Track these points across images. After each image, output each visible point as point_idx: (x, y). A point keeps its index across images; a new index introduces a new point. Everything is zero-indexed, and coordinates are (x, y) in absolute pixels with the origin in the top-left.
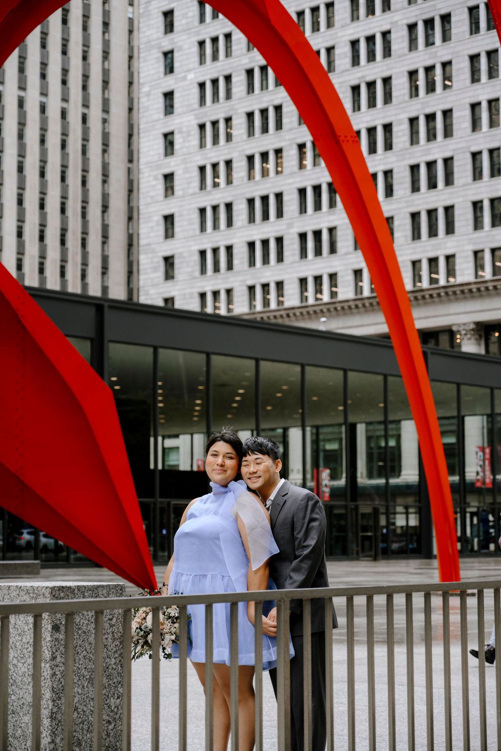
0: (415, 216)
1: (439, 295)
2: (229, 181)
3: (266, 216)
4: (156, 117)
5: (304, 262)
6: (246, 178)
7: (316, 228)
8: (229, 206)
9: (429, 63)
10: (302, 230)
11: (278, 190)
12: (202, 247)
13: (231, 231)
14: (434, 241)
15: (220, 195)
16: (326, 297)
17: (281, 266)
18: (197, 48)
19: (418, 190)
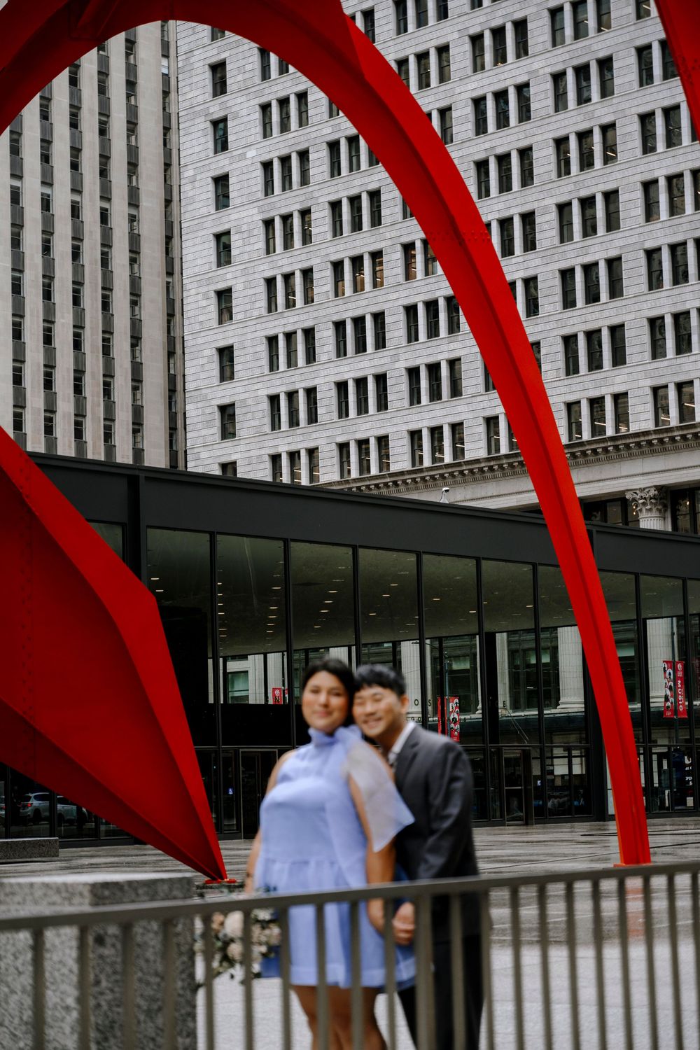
0: (570, 341)
1: (606, 450)
2: (309, 299)
3: (361, 346)
4: (204, 211)
5: (415, 409)
6: (332, 294)
7: (432, 360)
8: (309, 333)
9: (583, 126)
10: (411, 364)
11: (376, 309)
12: (273, 392)
13: (311, 368)
14: (596, 375)
15: (296, 319)
16: (448, 458)
17: (383, 415)
18: (257, 115)
19: (573, 304)
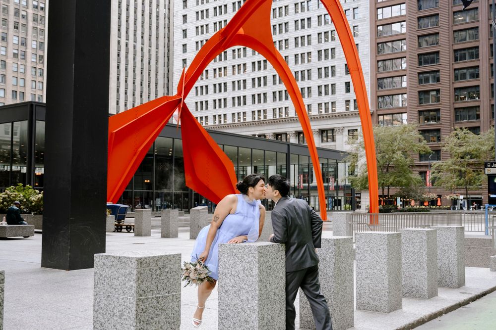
0: (274, 93)
1: (282, 121)
2: (207, 78)
3: (220, 91)
4: (180, 53)
5: (234, 108)
6: (213, 77)
7: (239, 96)
8: (207, 86)
9: (280, 39)
10: (233, 96)
11: (225, 82)
12: (196, 101)
13: (207, 96)
14: (281, 102)
15: (203, 83)
16: (242, 120)
17: (225, 109)
18: (195, 29)
19: (276, 84)
